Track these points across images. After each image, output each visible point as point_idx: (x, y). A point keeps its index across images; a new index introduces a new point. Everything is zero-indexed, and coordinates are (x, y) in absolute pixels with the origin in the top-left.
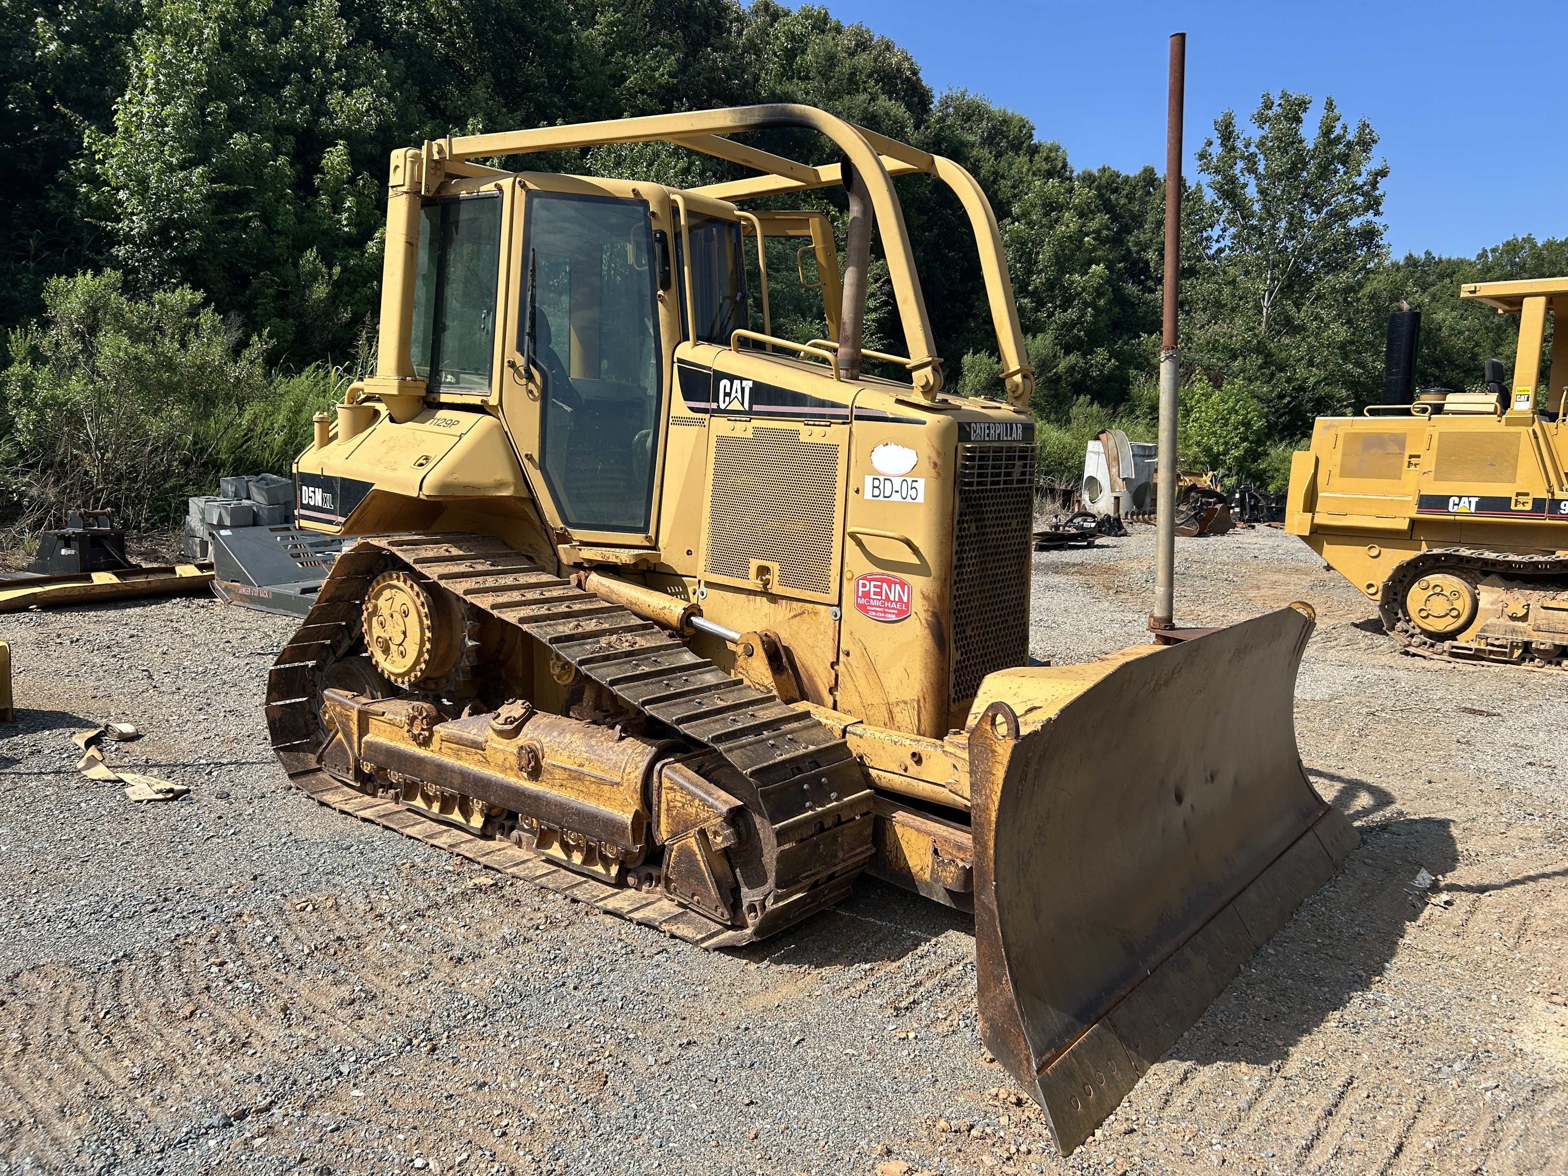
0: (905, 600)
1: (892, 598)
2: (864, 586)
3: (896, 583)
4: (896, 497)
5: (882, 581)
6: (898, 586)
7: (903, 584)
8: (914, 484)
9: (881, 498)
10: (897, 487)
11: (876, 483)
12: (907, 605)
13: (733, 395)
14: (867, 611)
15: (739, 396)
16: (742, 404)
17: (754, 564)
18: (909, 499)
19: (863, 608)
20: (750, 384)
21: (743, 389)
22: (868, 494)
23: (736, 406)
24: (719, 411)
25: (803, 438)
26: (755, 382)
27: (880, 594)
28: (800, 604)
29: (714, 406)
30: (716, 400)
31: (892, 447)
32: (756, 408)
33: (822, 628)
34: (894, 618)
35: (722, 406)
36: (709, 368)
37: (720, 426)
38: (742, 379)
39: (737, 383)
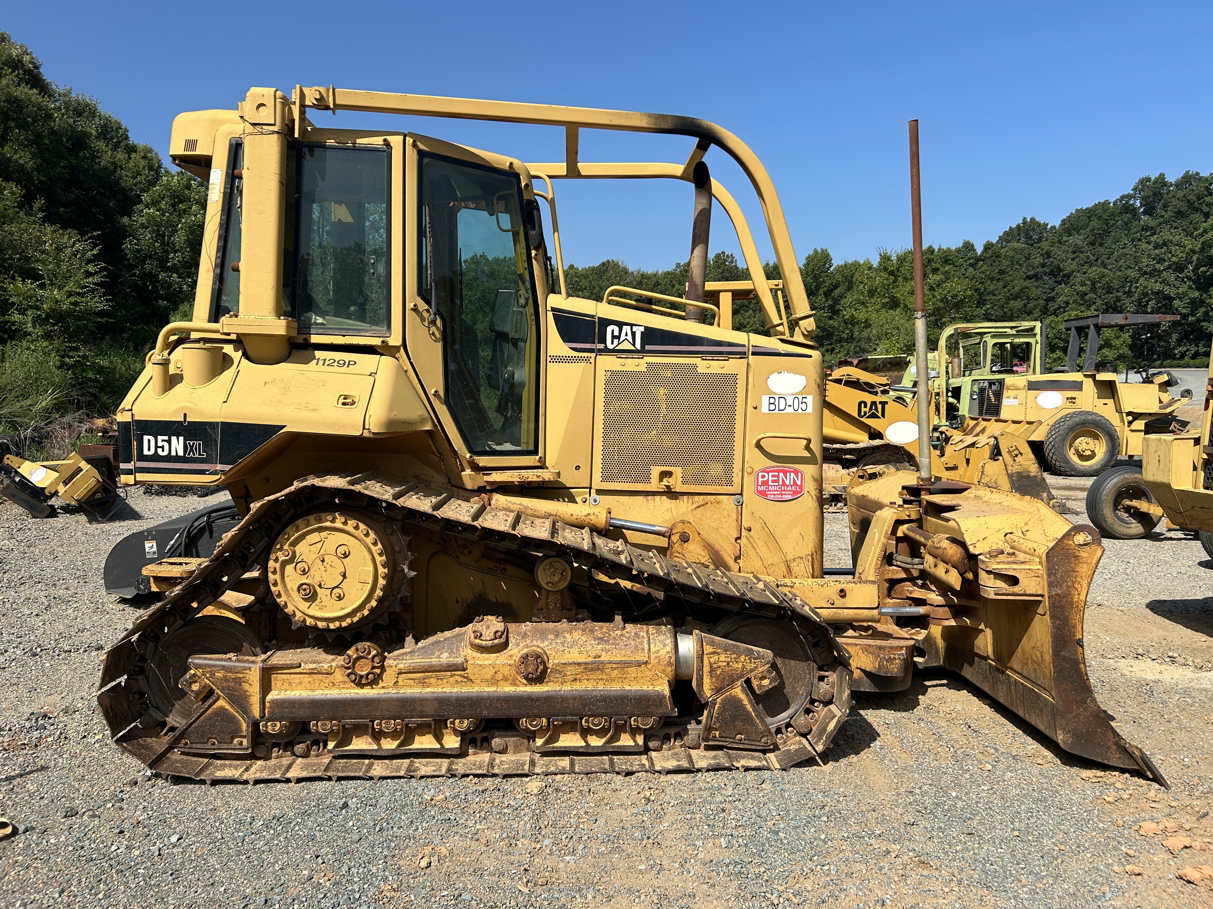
0: (799, 483)
1: (788, 483)
2: (763, 477)
3: (790, 472)
4: (789, 410)
5: (779, 471)
6: (792, 474)
7: (796, 472)
8: (804, 400)
9: (777, 411)
10: (790, 402)
11: (772, 401)
12: (801, 487)
13: (623, 337)
14: (767, 495)
15: (630, 338)
16: (634, 345)
17: (656, 471)
18: (800, 411)
19: (762, 494)
20: (642, 329)
21: (634, 334)
22: (765, 409)
23: (626, 346)
24: (606, 351)
25: (700, 370)
26: (646, 328)
27: (778, 481)
28: (702, 497)
29: (601, 346)
30: (603, 340)
31: (785, 375)
32: (648, 347)
33: (726, 513)
34: (790, 497)
35: (610, 346)
36: (593, 316)
37: (607, 363)
38: (632, 325)
39: (626, 329)
